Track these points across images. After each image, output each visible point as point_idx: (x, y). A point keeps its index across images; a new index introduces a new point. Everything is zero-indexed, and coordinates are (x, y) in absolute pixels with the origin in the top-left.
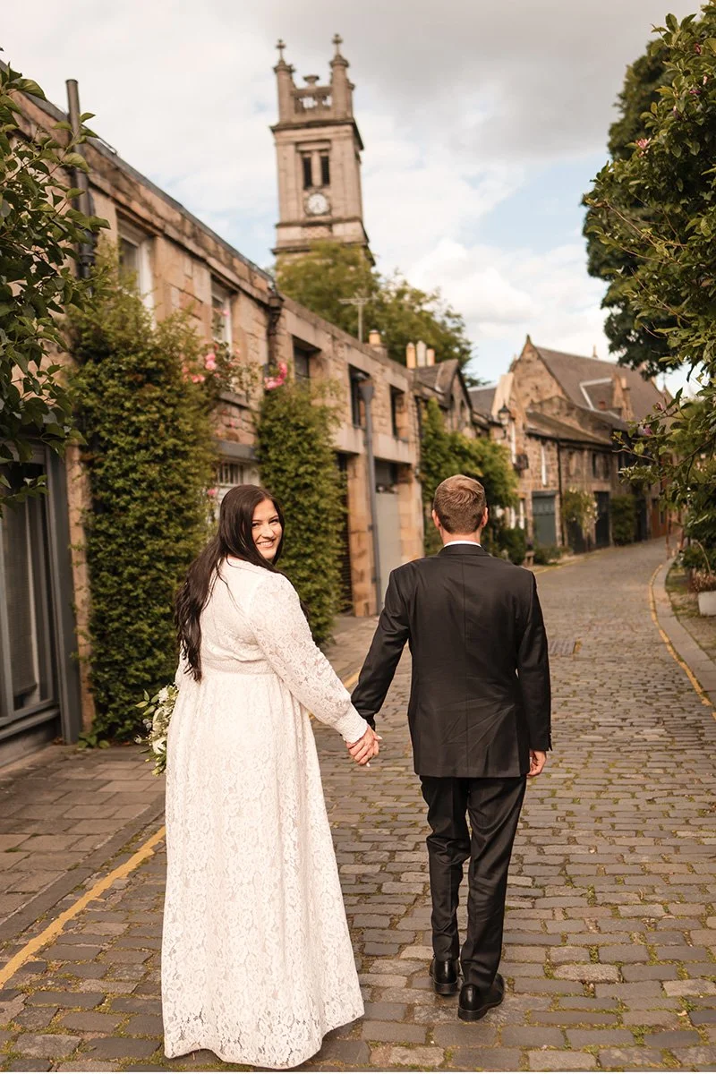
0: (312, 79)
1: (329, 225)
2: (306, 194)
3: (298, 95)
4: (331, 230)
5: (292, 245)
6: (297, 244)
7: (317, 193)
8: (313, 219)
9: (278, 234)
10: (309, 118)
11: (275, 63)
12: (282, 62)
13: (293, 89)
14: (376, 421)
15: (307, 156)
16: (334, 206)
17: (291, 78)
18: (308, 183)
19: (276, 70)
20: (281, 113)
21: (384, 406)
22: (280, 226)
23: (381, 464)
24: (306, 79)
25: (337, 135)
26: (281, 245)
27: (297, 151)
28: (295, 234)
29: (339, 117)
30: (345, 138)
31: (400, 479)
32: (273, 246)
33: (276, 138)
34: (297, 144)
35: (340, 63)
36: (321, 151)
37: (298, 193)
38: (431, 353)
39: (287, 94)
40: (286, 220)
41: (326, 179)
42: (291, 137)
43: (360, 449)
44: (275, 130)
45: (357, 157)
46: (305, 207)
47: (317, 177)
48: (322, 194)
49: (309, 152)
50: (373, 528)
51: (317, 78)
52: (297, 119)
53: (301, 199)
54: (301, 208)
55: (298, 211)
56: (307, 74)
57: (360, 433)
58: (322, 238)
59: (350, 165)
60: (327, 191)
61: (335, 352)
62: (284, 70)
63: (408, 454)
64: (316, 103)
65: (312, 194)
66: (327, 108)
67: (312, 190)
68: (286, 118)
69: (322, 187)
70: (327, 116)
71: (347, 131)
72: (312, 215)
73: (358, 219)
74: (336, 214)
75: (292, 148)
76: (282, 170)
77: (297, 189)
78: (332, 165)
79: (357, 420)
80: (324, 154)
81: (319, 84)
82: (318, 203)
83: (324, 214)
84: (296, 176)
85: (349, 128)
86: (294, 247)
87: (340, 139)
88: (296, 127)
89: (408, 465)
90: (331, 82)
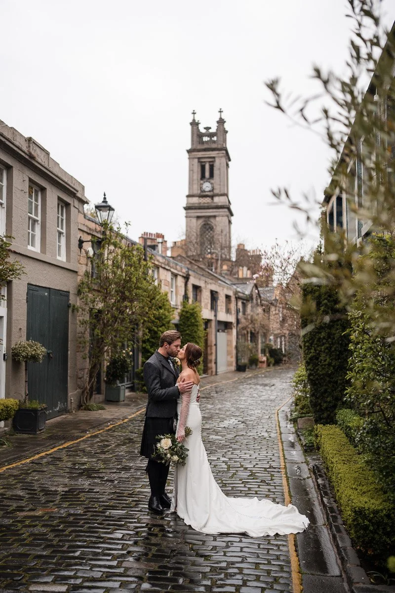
0: (208, 128)
1: (212, 197)
2: (202, 182)
3: (201, 136)
4: (212, 199)
5: (194, 205)
6: (196, 205)
7: (207, 181)
8: (204, 194)
9: (187, 201)
10: (206, 146)
11: (191, 121)
12: (194, 120)
13: (199, 133)
14: (219, 308)
15: (204, 164)
16: (215, 188)
17: (198, 128)
18: (203, 177)
19: (191, 124)
20: (192, 144)
21: (222, 302)
22: (188, 196)
23: (220, 322)
24: (205, 128)
25: (218, 155)
26: (188, 205)
27: (199, 162)
28: (195, 200)
29: (219, 146)
30: (222, 157)
31: (228, 327)
32: (185, 206)
33: (189, 155)
34: (199, 158)
35: (221, 122)
36: (210, 162)
37: (198, 181)
38: (249, 272)
39: (195, 135)
40: (191, 194)
41: (212, 175)
42: (197, 155)
43: (213, 318)
44: (189, 151)
45: (227, 165)
46: (201, 188)
47: (207, 174)
48: (209, 182)
49: (204, 162)
50: (216, 345)
51: (210, 128)
52: (199, 147)
53: (199, 184)
54: (199, 188)
55: (198, 190)
56: (206, 126)
57: (213, 312)
58: (208, 203)
59: (224, 169)
60: (212, 181)
61: (206, 287)
62: (195, 124)
63: (231, 319)
64: (209, 139)
65: (204, 182)
66: (214, 142)
67: (205, 180)
68: (194, 147)
69: (209, 179)
70: (214, 146)
71: (223, 153)
72: (205, 192)
73: (226, 195)
74: (216, 191)
75: (196, 160)
76: (191, 170)
77: (198, 179)
78: (215, 169)
79: (212, 308)
80: (211, 163)
81: (211, 131)
82: (207, 186)
83: (210, 191)
84: (198, 174)
85: (224, 152)
86: (195, 206)
87: (219, 157)
88: (199, 151)
89: (231, 323)
90: (217, 130)
